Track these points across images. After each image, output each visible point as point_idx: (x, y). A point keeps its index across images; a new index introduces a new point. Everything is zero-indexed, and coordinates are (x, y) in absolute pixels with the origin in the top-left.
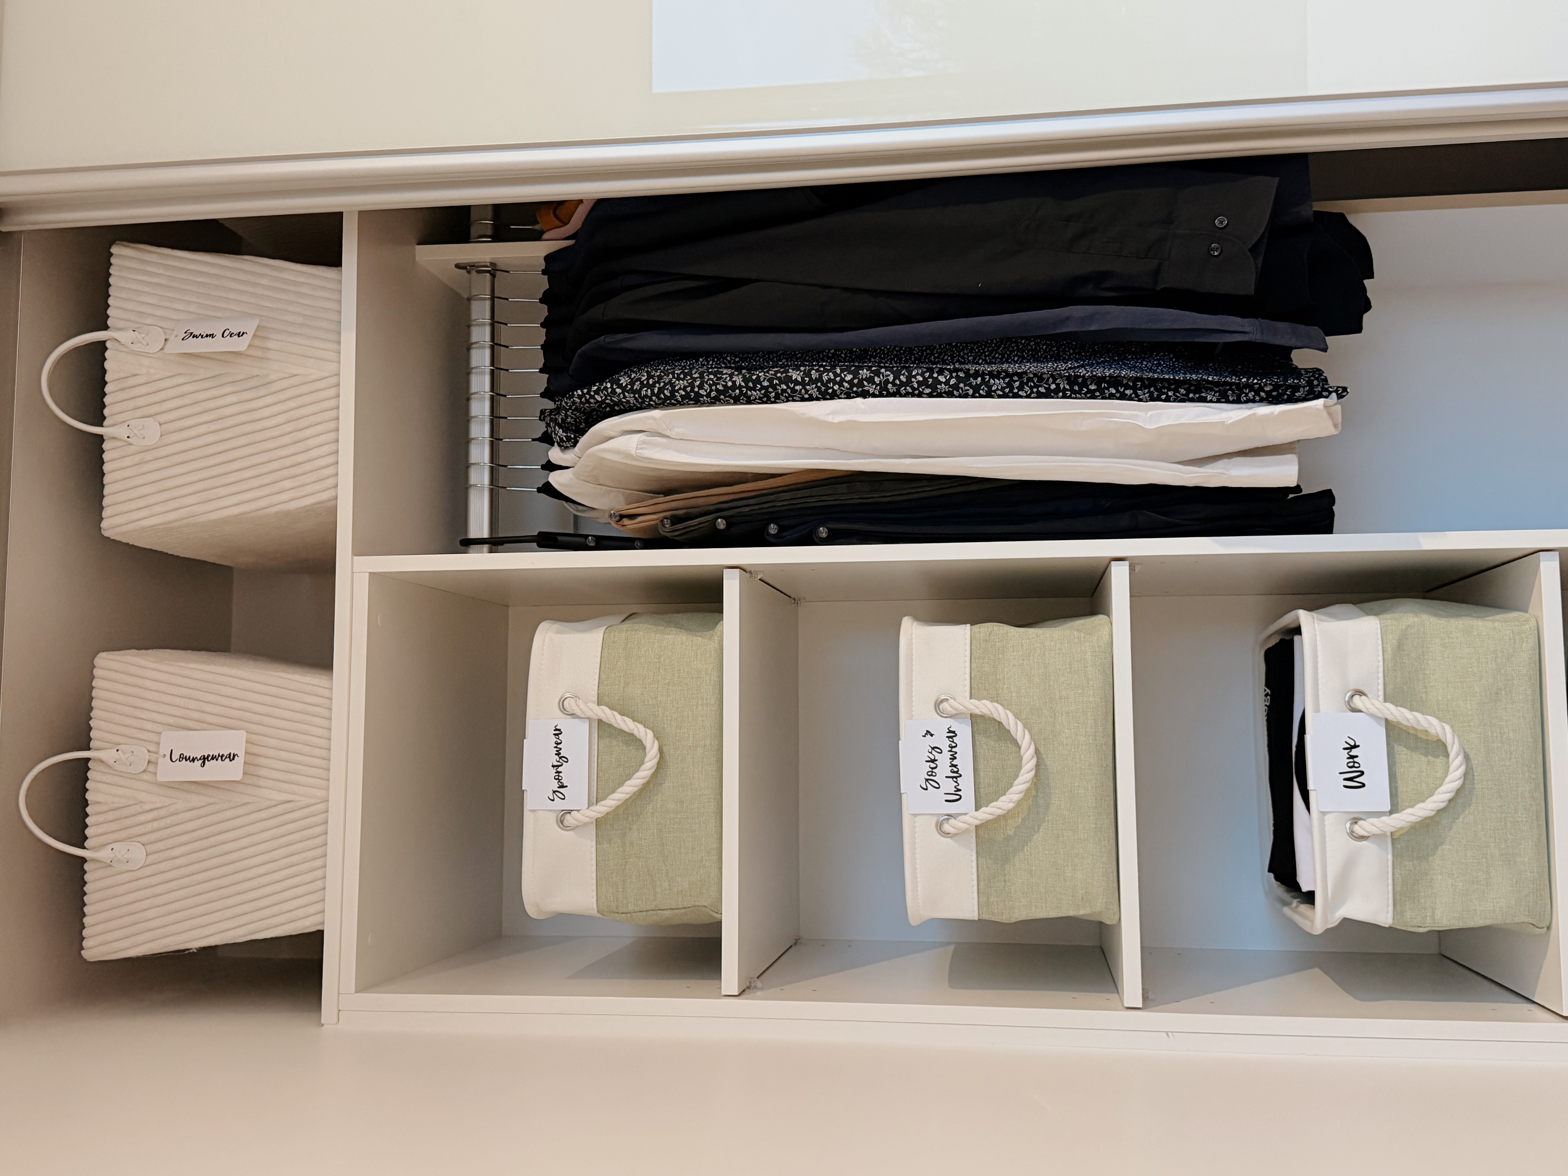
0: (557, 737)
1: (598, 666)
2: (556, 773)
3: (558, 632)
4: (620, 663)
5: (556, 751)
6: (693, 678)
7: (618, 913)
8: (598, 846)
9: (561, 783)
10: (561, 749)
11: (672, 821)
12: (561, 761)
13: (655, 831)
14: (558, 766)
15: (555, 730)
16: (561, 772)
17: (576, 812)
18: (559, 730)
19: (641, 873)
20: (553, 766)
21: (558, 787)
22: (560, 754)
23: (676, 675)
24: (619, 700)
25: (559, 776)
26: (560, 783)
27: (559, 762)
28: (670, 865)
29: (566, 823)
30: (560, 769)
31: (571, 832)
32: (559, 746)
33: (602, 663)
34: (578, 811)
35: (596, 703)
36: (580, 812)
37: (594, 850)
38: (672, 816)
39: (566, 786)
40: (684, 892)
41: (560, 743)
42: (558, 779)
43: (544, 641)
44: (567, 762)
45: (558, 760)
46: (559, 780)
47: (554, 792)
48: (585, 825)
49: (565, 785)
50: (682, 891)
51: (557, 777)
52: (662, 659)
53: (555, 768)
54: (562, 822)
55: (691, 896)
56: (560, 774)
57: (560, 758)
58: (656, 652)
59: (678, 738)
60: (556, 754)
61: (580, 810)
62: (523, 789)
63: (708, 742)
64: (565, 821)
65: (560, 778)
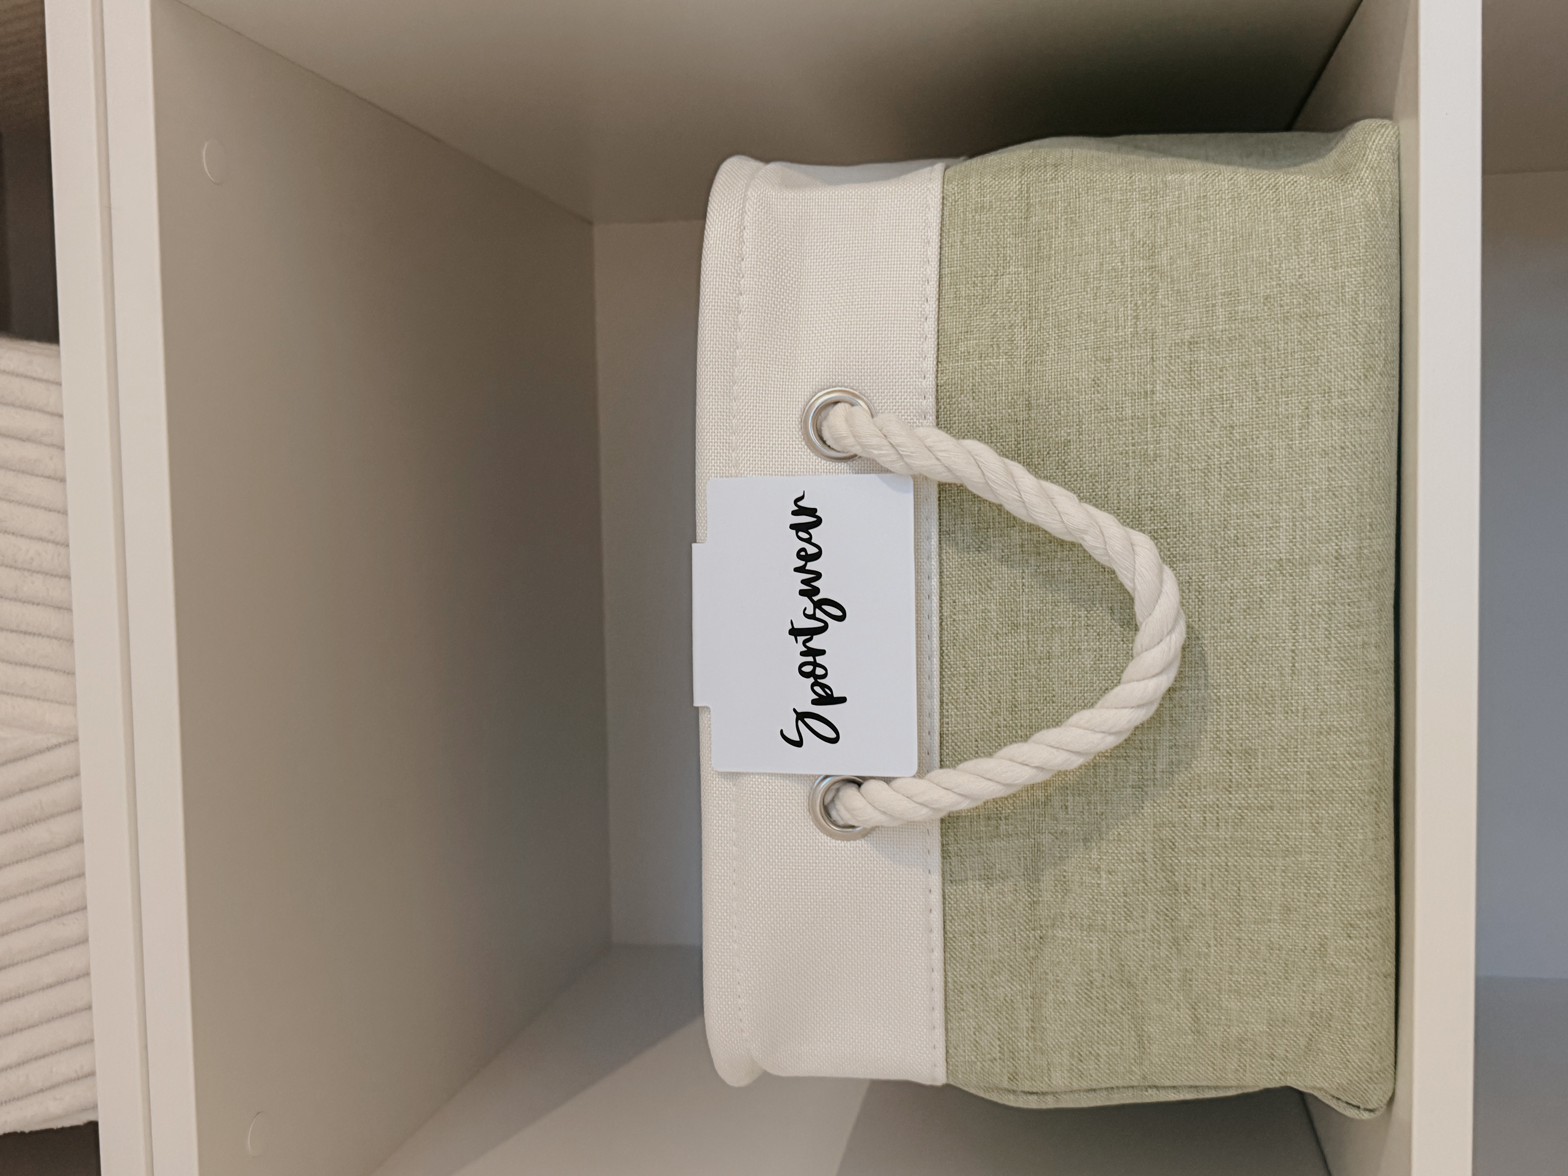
0: (801, 534)
1: (932, 289)
2: (803, 654)
3: (787, 184)
4: (1006, 278)
5: (804, 582)
6: (1286, 319)
7: (1014, 1092)
8: (950, 889)
9: (824, 687)
10: (818, 576)
11: (1209, 815)
12: (819, 614)
13: (1148, 848)
14: (812, 632)
15: (794, 513)
16: (822, 652)
17: (882, 784)
18: (812, 512)
19: (1096, 975)
20: (795, 632)
21: (814, 702)
22: (816, 591)
23: (1220, 311)
24: (1013, 405)
25: (815, 664)
26: (818, 689)
27: (813, 617)
28: (1199, 955)
29: (841, 813)
30: (816, 643)
31: (860, 843)
32: (811, 566)
33: (946, 280)
34: (888, 780)
35: (932, 418)
36: (895, 784)
37: (936, 898)
38: (1211, 799)
39: (843, 700)
40: (1249, 1045)
41: (817, 556)
42: (811, 674)
43: (743, 212)
44: (841, 619)
45: (810, 611)
46: (817, 677)
47: (801, 716)
48: (910, 826)
49: (836, 694)
50: (1241, 1040)
51: (808, 669)
52: (1163, 258)
53: (801, 639)
54: (826, 810)
55: (1272, 1057)
56: (820, 659)
57: (818, 605)
58: (1139, 235)
59: (1232, 533)
60: (802, 593)
61: (894, 778)
62: (696, 704)
63: (1349, 545)
64: (839, 805)
65: (819, 671)
